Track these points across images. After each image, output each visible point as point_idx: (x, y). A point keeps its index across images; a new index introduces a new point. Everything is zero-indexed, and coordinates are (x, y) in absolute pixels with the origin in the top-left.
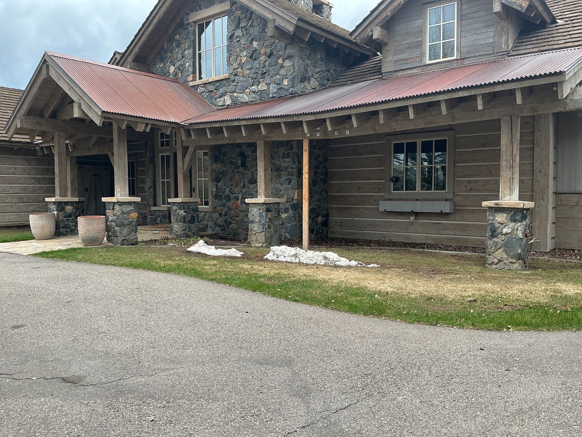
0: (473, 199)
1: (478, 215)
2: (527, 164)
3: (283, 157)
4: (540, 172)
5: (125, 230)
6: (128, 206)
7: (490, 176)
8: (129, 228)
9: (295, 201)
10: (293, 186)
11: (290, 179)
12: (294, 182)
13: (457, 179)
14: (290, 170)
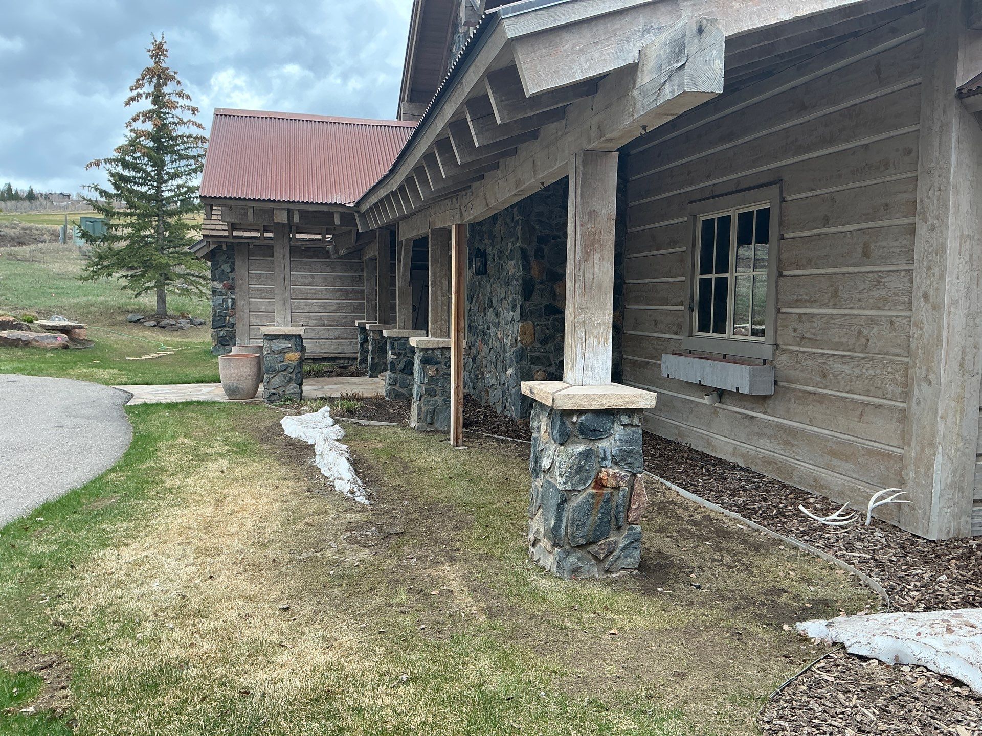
0: (805, 364)
1: (811, 407)
2: (903, 273)
4: (926, 297)
5: (277, 379)
6: (284, 341)
7: (835, 306)
8: (284, 376)
9: (519, 345)
10: (517, 315)
11: (514, 300)
12: (518, 306)
13: (783, 310)
14: (515, 282)
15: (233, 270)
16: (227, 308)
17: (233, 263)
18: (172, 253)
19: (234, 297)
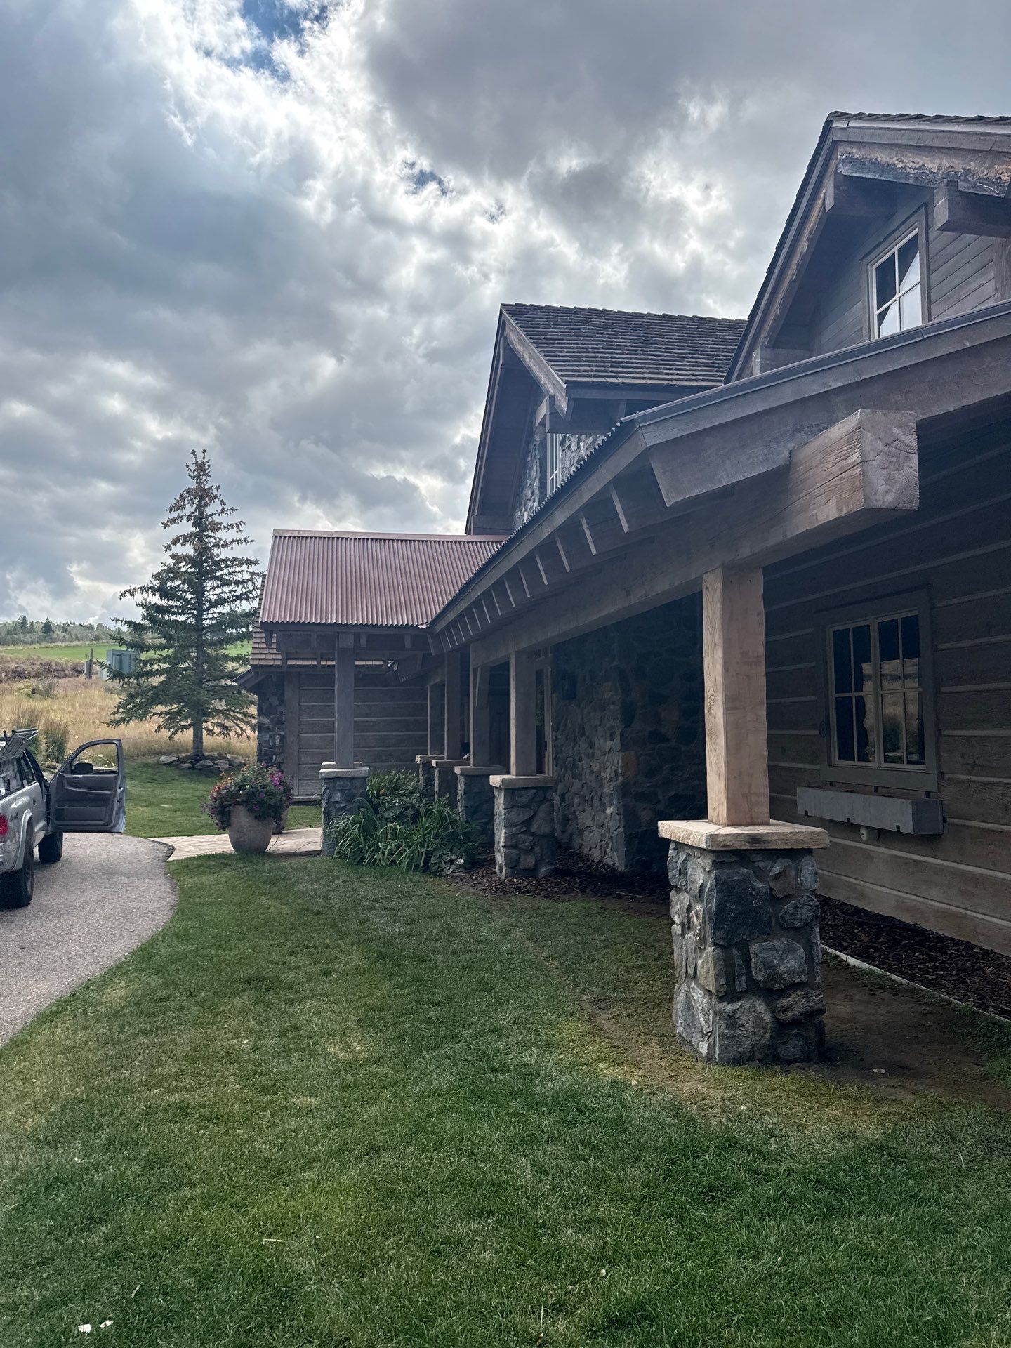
0: (980, 796)
1: (992, 848)
9: (621, 779)
10: (616, 744)
11: (612, 727)
12: (618, 734)
13: (946, 732)
14: (612, 707)
15: (281, 702)
16: (274, 746)
17: (283, 694)
18: (211, 686)
19: (283, 733)
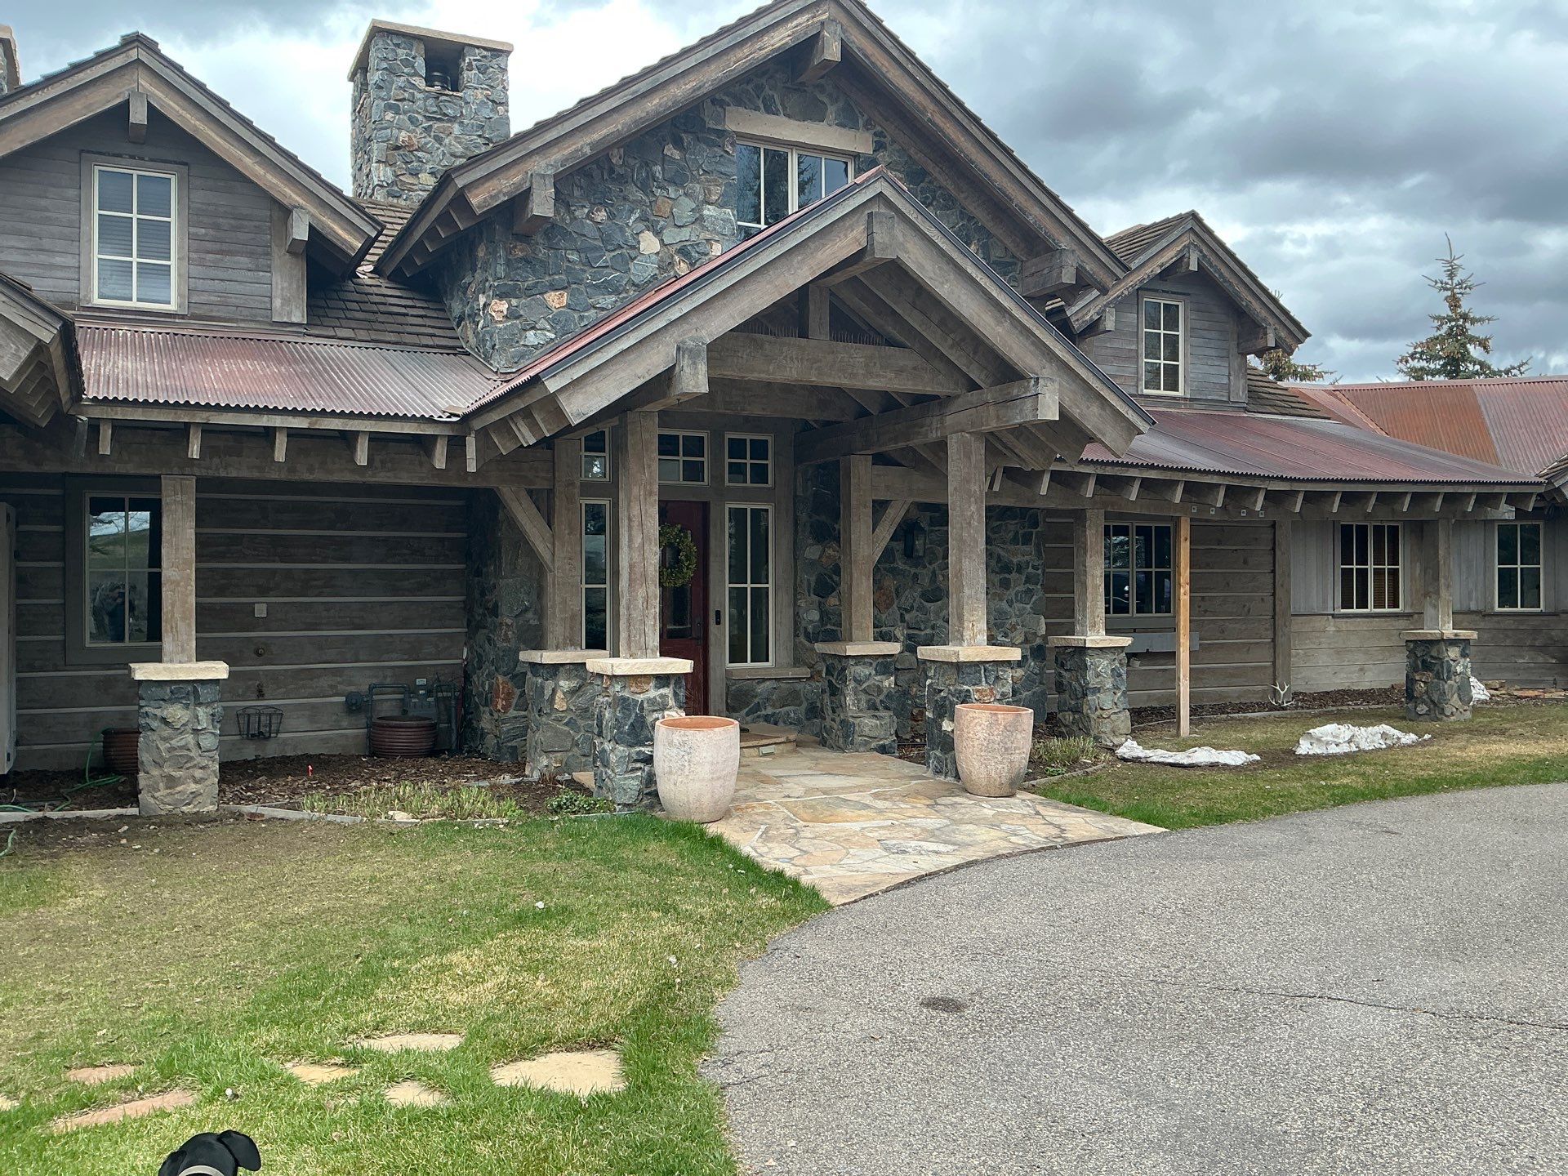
3: (1015, 541)
14: (1030, 570)
